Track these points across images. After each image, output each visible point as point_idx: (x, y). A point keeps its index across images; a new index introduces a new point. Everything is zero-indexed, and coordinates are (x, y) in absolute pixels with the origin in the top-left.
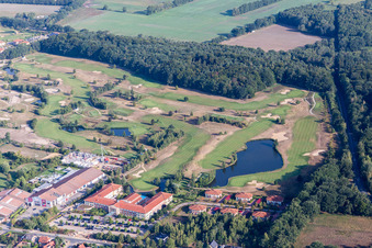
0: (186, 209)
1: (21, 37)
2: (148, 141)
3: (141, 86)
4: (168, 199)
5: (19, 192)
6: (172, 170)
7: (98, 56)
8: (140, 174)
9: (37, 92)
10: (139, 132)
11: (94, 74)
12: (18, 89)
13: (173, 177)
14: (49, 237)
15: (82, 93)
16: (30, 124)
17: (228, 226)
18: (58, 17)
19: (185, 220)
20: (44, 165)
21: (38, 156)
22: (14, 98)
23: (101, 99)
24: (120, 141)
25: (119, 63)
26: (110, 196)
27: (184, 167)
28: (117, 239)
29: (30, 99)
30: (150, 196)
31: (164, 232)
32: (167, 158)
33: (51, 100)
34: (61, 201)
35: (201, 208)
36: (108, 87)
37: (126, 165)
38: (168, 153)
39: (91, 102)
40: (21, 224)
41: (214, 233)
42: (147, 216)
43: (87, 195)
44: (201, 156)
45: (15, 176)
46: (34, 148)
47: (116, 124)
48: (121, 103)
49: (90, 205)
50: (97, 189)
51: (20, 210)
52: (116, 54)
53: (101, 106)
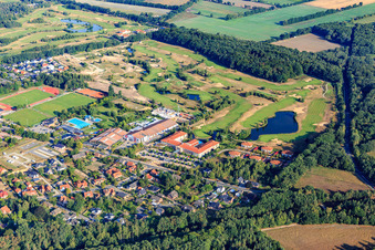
0: (227, 153)
1: (142, 29)
2: (209, 105)
3: (212, 68)
4: (216, 145)
5: (120, 131)
6: (222, 126)
7: (188, 45)
8: (201, 127)
9: (144, 66)
10: (205, 98)
11: (183, 56)
12: (133, 62)
13: (222, 131)
14: (134, 162)
15: (173, 69)
16: (136, 86)
17: (252, 168)
18: (167, 17)
19: (224, 161)
20: (140, 114)
21: (138, 108)
22: (130, 68)
23: (185, 74)
24: (192, 103)
25: (200, 51)
26: (178, 139)
27: (231, 125)
28: (177, 169)
29: (139, 69)
30: (204, 141)
31: (209, 167)
32: (221, 118)
33: (152, 72)
34: (146, 139)
35: (237, 154)
36: (190, 66)
37: (193, 120)
38: (222, 114)
39: (178, 75)
40: (118, 152)
41: (242, 171)
42: (200, 155)
43: (164, 137)
44: (244, 119)
45: (120, 119)
46: (136, 102)
47: (191, 91)
48: (197, 78)
49: (164, 144)
50: (171, 133)
51: (119, 142)
52: (200, 45)
53: (184, 79)
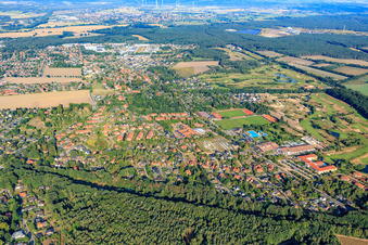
0: (340, 176)
1: (323, 86)
2: (343, 142)
3: (357, 118)
4: (334, 169)
5: (275, 144)
6: (346, 158)
7: (348, 101)
8: (331, 155)
9: (312, 108)
10: (343, 137)
11: (341, 107)
12: (305, 105)
13: (343, 161)
14: (274, 165)
15: (330, 114)
16: (300, 120)
17: (352, 191)
18: (343, 82)
19: (335, 181)
20: (294, 138)
21: (294, 133)
22: (302, 108)
23: (337, 119)
24: (332, 138)
25: (355, 106)
26: (310, 159)
27: (352, 158)
28: (299, 177)
29: (308, 110)
30: (328, 164)
31: (322, 182)
32: (348, 152)
33: (315, 113)
34: (289, 153)
35: (347, 179)
36: (343, 114)
37: (328, 149)
38: (349, 150)
39: (331, 119)
40: (267, 156)
41: (343, 192)
42: (320, 173)
43: (302, 155)
44: (365, 157)
45: (279, 137)
46: (294, 129)
47: (336, 131)
48: (344, 122)
49: (299, 159)
50: (307, 154)
51: (271, 151)
52: (355, 102)
53: (334, 122)
